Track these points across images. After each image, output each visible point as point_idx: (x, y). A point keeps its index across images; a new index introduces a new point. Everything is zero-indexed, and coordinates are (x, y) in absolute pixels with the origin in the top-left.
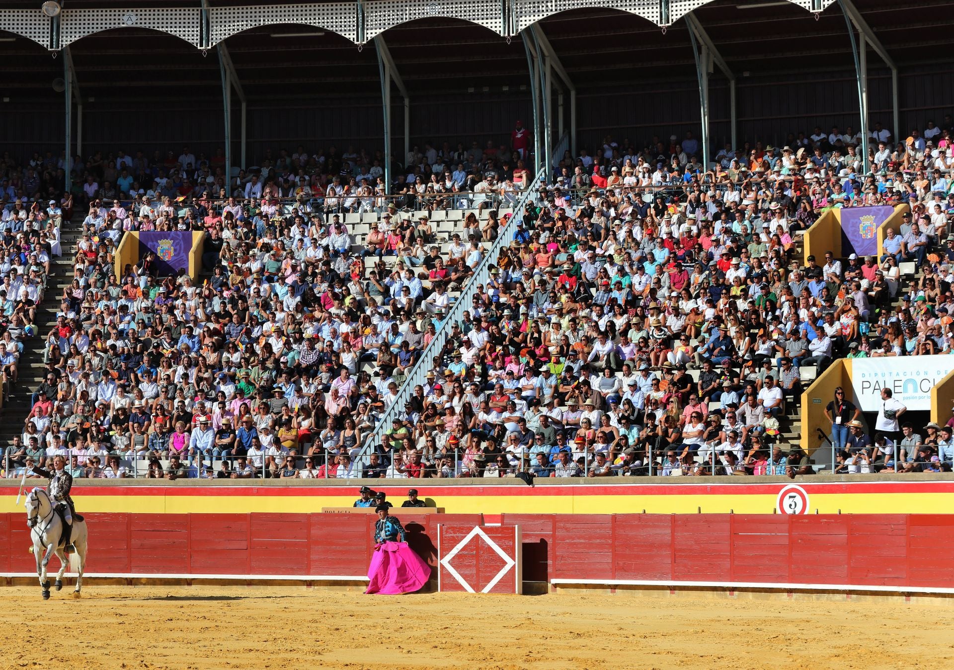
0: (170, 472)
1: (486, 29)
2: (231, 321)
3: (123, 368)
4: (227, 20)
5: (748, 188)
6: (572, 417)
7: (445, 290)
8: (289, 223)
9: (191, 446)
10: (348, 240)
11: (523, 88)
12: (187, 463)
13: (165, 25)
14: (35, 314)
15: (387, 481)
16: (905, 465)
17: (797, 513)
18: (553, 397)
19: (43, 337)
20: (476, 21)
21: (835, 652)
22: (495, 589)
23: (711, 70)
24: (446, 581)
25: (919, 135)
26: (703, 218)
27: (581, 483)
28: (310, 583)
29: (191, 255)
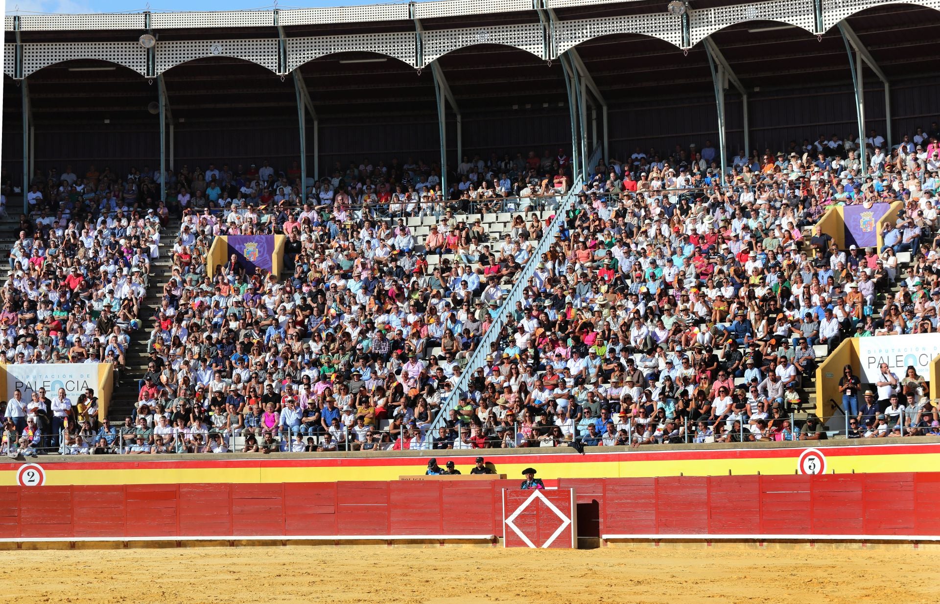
0: (264, 447)
1: (530, 54)
2: (312, 313)
3: (220, 356)
4: (302, 49)
5: (761, 188)
6: (614, 392)
7: (499, 283)
8: (360, 226)
9: (281, 424)
10: (412, 241)
11: (561, 105)
12: (278, 438)
13: (247, 54)
14: (139, 310)
15: (455, 451)
16: (908, 430)
17: (816, 473)
18: (598, 376)
19: (147, 330)
20: (520, 47)
21: (864, 592)
22: (554, 545)
23: (727, 86)
24: (511, 538)
25: (911, 140)
26: (723, 217)
27: (626, 450)
28: (390, 542)
29: (274, 256)
